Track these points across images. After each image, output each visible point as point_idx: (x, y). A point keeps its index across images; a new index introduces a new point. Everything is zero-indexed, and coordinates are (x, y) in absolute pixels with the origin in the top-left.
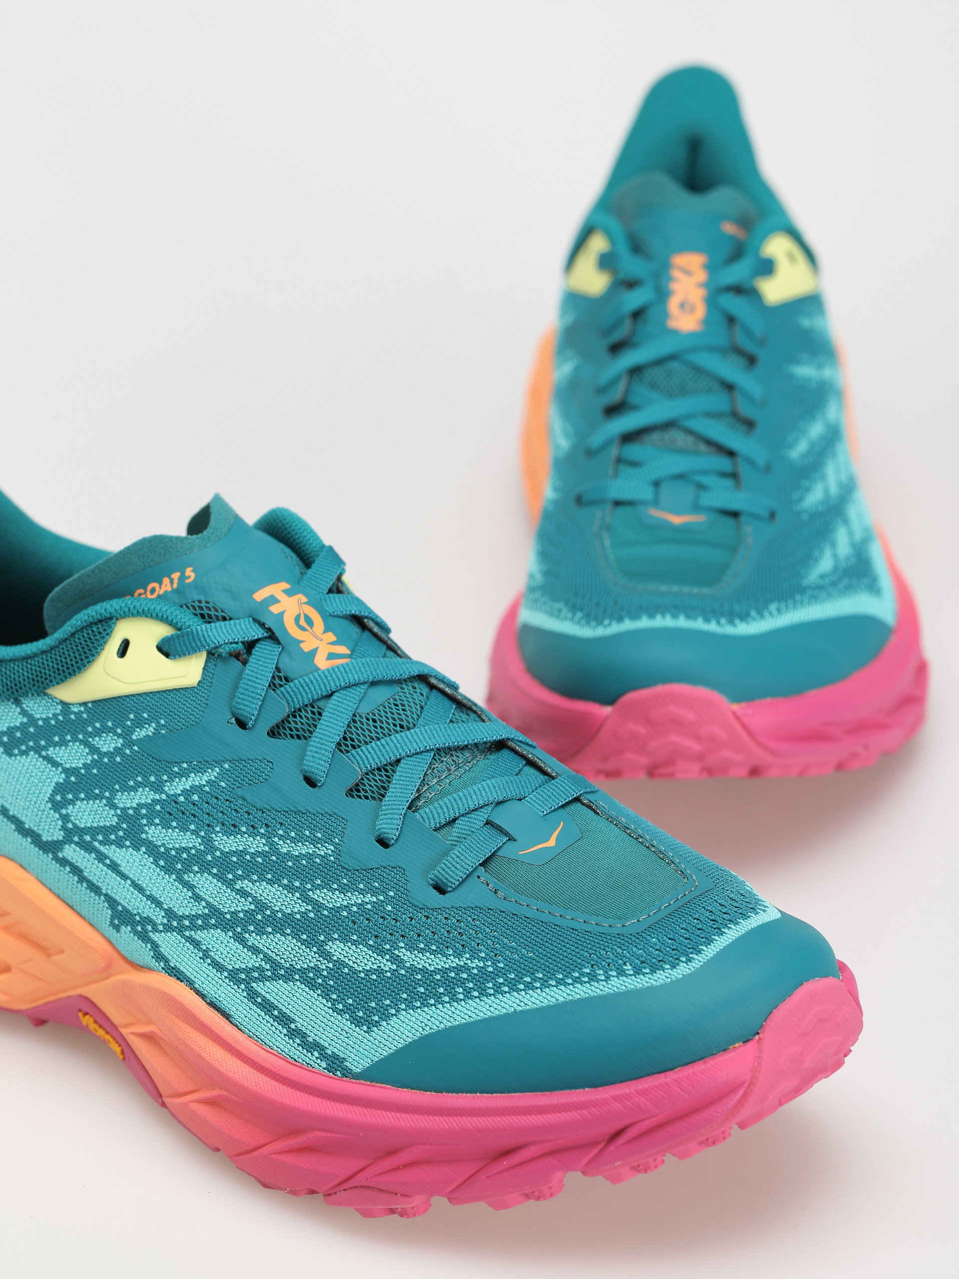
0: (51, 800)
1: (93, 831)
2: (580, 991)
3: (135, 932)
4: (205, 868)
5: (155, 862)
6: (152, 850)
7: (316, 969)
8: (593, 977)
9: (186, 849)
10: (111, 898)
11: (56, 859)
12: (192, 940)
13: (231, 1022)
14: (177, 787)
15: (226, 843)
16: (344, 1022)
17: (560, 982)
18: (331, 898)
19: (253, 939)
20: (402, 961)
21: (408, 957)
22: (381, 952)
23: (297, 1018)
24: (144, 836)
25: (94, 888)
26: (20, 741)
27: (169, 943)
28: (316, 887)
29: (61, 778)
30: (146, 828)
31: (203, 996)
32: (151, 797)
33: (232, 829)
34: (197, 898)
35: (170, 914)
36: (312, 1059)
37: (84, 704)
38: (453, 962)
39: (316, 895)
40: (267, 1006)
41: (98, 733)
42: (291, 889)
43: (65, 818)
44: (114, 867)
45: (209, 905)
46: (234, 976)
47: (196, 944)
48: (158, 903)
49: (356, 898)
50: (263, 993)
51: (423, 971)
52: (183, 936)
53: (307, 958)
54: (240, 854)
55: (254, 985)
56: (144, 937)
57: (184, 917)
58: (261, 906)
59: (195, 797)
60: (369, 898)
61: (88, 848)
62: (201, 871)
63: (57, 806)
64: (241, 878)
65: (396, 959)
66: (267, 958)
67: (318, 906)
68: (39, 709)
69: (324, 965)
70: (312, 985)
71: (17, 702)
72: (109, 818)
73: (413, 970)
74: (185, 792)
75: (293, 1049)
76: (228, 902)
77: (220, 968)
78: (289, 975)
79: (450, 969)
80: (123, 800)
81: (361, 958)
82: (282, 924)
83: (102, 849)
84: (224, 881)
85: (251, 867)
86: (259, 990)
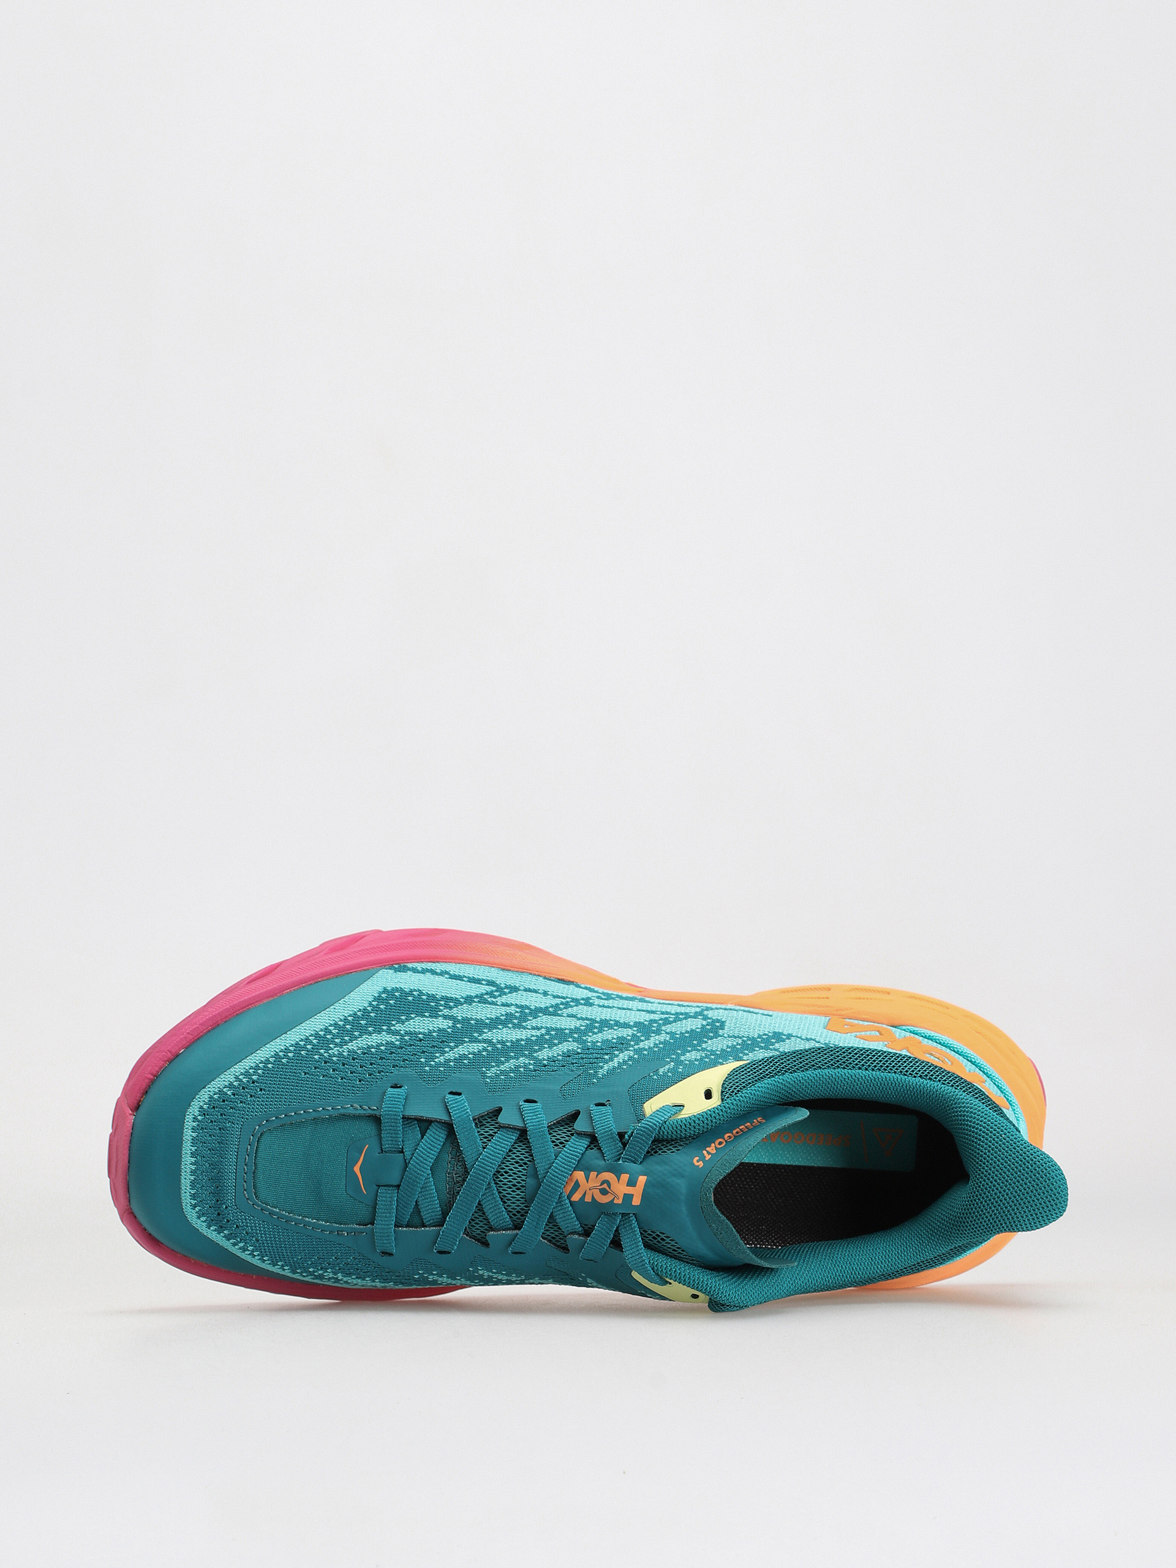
0: (723, 1023)
1: (679, 1020)
2: (249, 1063)
3: (617, 995)
4: (575, 1030)
5: (617, 1021)
6: (626, 1025)
7: (451, 1008)
8: (246, 1074)
9: (596, 1033)
12: (562, 998)
14: (622, 1056)
15: (568, 1046)
16: (407, 987)
17: (267, 1061)
18: (467, 1049)
19: (512, 1009)
20: (388, 1033)
21: (385, 1037)
22: (407, 1033)
23: (447, 980)
24: (635, 1029)
26: (769, 1039)
27: (580, 993)
28: (485, 1049)
29: (721, 1033)
30: (635, 1032)
32: (641, 1045)
33: (567, 1055)
34: (572, 1016)
35: (589, 1005)
38: (352, 1046)
39: (481, 1046)
40: (475, 981)
41: (704, 1057)
42: (502, 1042)
43: (706, 1019)
44: (653, 1012)
45: (560, 1015)
46: (514, 989)
47: (557, 997)
48: (600, 1006)
49: (451, 1055)
50: (483, 986)
51: (370, 1034)
52: (571, 998)
53: (460, 1012)
54: (552, 1045)
55: (494, 988)
56: (606, 993)
57: (576, 1006)
58: (518, 1026)
59: (606, 1057)
60: (442, 1059)
61: (679, 1014)
62: (577, 1028)
63: (717, 1022)
64: (542, 1035)
65: (397, 1033)
66: (493, 1003)
67: (475, 1041)
68: (760, 1054)
69: (446, 1012)
70: (447, 999)
71: (784, 1053)
72: (668, 1028)
73: (379, 1032)
74: (616, 1056)
75: (438, 967)
76: (545, 1021)
77: (526, 990)
78: (469, 1000)
79: (351, 1041)
80: (663, 1037)
81: (420, 1025)
82: (495, 1023)
83: (667, 1016)
84: (556, 1029)
85: (541, 1042)
86: (487, 987)
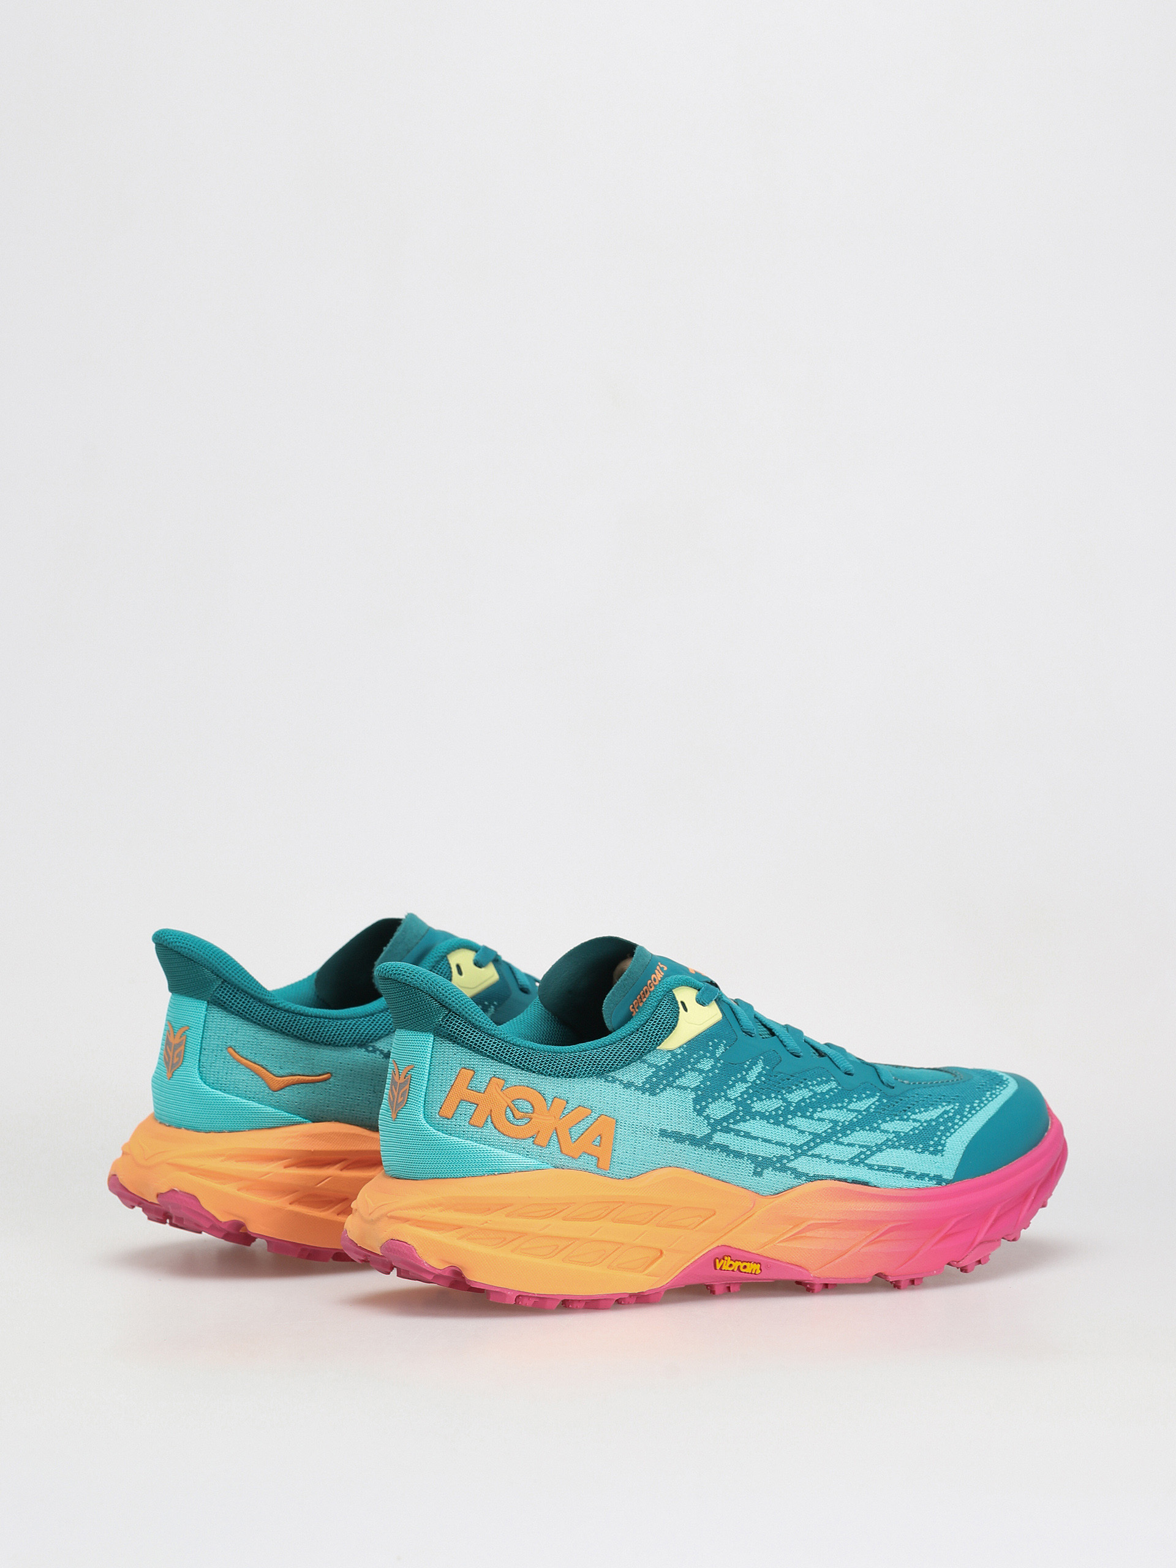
0: (695, 1109)
1: (725, 1119)
3: (775, 1169)
4: (794, 1114)
5: (768, 1122)
6: (763, 1116)
7: (888, 1140)
9: (779, 1108)
10: (752, 1155)
11: (709, 1147)
12: (813, 1156)
13: (871, 1186)
14: (752, 1076)
15: (795, 1097)
16: (927, 1156)
18: (860, 1106)
19: (845, 1140)
20: (920, 1121)
21: (920, 1117)
22: (907, 1120)
23: (904, 1166)
24: (754, 1110)
25: (738, 1155)
26: (657, 1084)
27: (803, 1164)
28: (848, 1104)
29: (693, 1095)
30: (752, 1105)
31: (845, 1180)
32: (745, 1087)
33: (790, 1089)
34: (803, 1132)
35: (793, 1147)
36: (926, 1183)
37: (683, 1046)
38: (938, 1112)
39: (852, 1106)
40: (882, 1168)
41: (698, 1061)
42: (839, 1109)
43: (708, 1118)
44: (747, 1135)
45: (810, 1133)
46: (852, 1162)
47: (819, 1156)
48: (784, 1145)
49: (867, 1102)
50: (875, 1163)
51: (932, 1120)
52: (807, 1156)
53: (877, 1138)
54: (804, 1100)
55: (866, 1162)
56: (784, 1169)
57: (802, 1145)
58: (834, 1122)
59: (763, 1079)
60: (872, 1100)
61: (727, 1130)
62: (793, 1117)
63: (699, 1113)
64: (814, 1112)
65: (914, 1121)
66: (860, 1146)
67: (858, 1112)
68: (657, 1059)
69: (890, 1136)
70: (893, 1147)
71: (645, 1062)
72: (730, 1108)
73: (926, 1121)
74: (756, 1078)
75: (913, 1183)
76: (818, 1127)
77: (842, 1162)
78: (879, 1148)
79: (942, 1114)
80: (732, 1094)
81: (901, 1126)
82: (851, 1127)
83: (735, 1127)
84: (806, 1117)
85: (813, 1105)
86: (872, 1163)
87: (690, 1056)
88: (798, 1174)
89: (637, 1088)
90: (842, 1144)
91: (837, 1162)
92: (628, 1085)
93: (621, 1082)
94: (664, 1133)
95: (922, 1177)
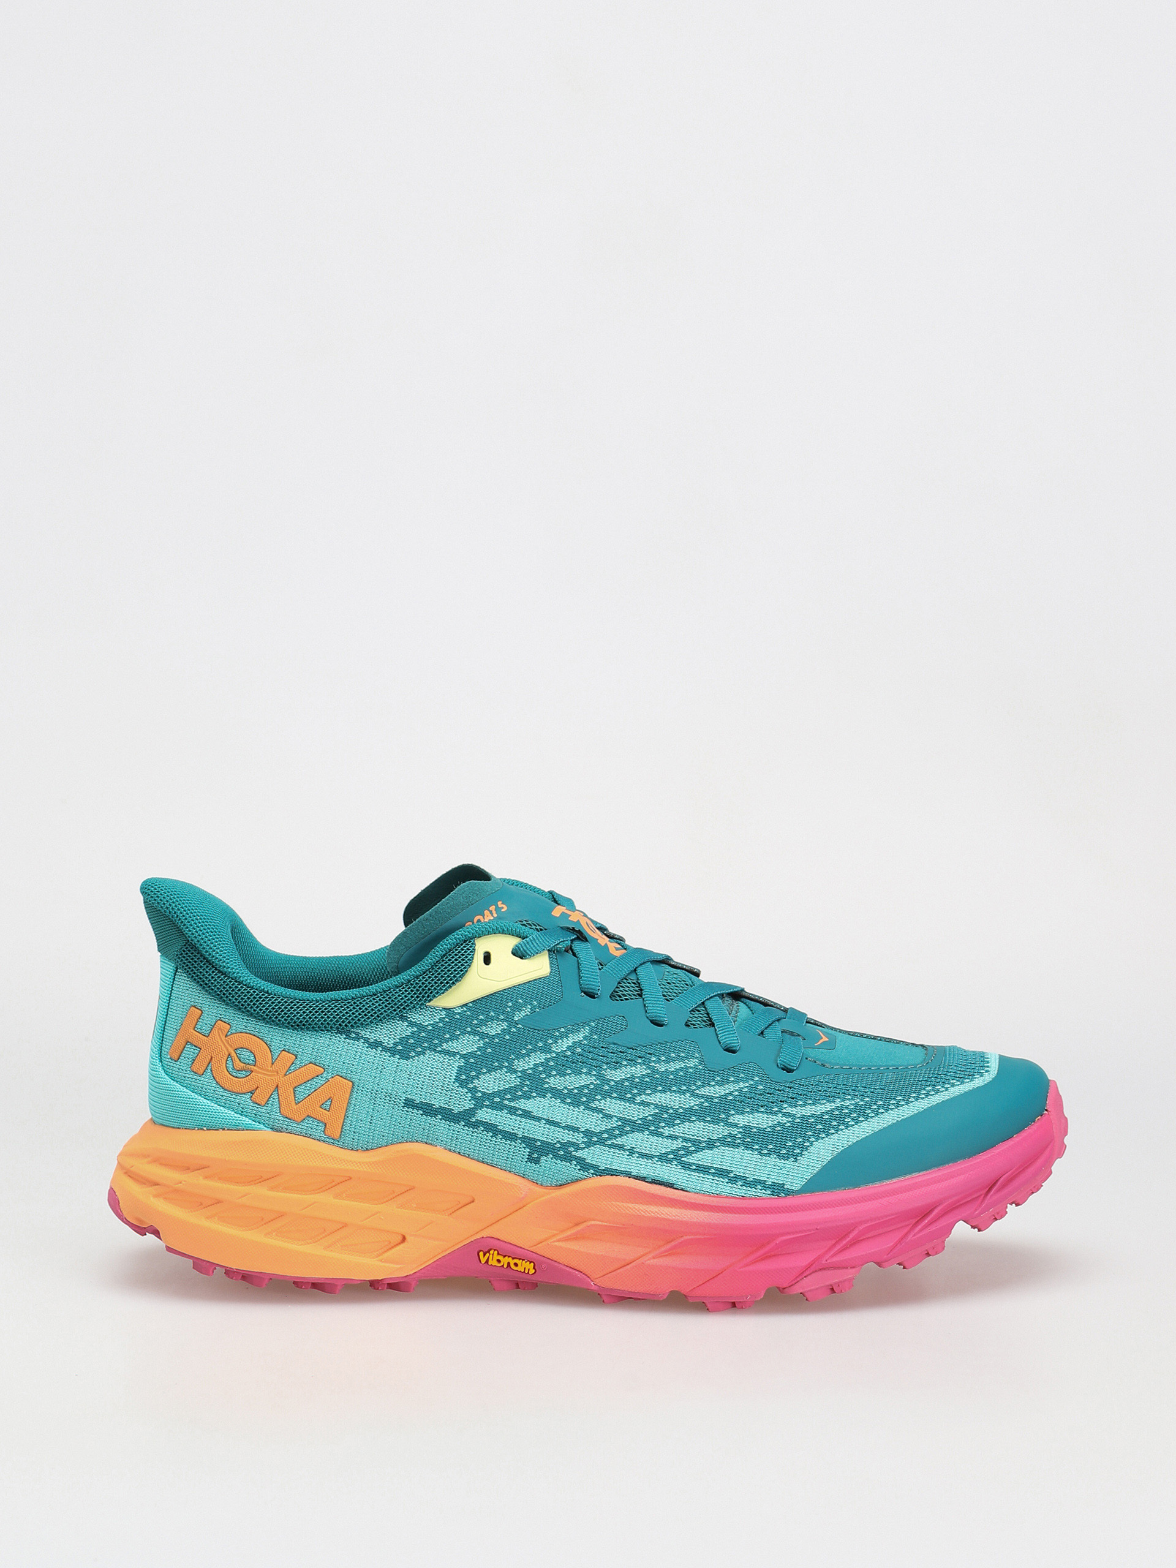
0: (457, 1079)
1: (500, 1094)
2: (935, 1099)
3: (556, 1156)
4: (606, 1095)
5: (563, 1102)
6: (556, 1093)
7: (730, 1135)
8: (936, 1091)
9: (587, 1087)
10: (529, 1138)
11: (469, 1124)
12: (613, 1146)
13: (676, 1189)
14: (563, 1045)
15: (616, 1075)
16: (773, 1160)
17: (917, 1099)
18: (716, 1091)
19: (667, 1131)
20: (794, 1115)
21: (798, 1111)
22: (776, 1114)
23: (733, 1169)
24: (547, 1086)
25: (511, 1136)
26: (413, 1048)
27: (595, 1155)
28: (698, 1088)
29: (462, 1063)
30: (547, 1080)
31: (643, 1179)
32: (544, 1057)
33: (617, 1065)
34: (609, 1117)
35: (588, 1133)
36: (757, 1192)
37: (466, 1005)
38: (829, 1106)
39: (701, 1091)
40: (703, 1169)
41: (483, 1023)
42: (681, 1092)
43: (474, 1090)
44: (527, 1114)
45: (620, 1119)
46: (663, 1158)
47: (621, 1147)
48: (576, 1130)
49: (732, 1087)
50: (695, 1162)
51: (812, 1116)
52: (605, 1145)
53: (720, 1130)
54: (631, 1079)
55: (683, 1159)
56: (568, 1158)
57: (601, 1133)
58: (663, 1109)
59: (579, 1050)
60: (742, 1085)
61: (500, 1107)
62: (604, 1098)
63: (463, 1084)
64: (638, 1094)
65: (787, 1115)
66: (685, 1140)
67: (708, 1098)
68: (423, 1018)
69: (735, 1131)
70: (734, 1146)
71: (402, 1018)
72: (513, 1080)
73: (803, 1118)
74: (569, 1048)
75: (739, 1190)
76: (635, 1112)
77: (649, 1157)
78: (711, 1144)
79: (832, 1110)
80: (521, 1065)
81: (761, 1120)
82: (686, 1115)
83: (512, 1104)
84: (623, 1099)
85: (642, 1086)
86: (690, 1161)
87: (472, 1018)
88: (584, 1165)
89: (385, 1049)
90: (661, 1135)
91: (642, 1155)
92: (375, 1045)
93: (366, 1040)
94: (409, 1103)
95: (754, 1183)
